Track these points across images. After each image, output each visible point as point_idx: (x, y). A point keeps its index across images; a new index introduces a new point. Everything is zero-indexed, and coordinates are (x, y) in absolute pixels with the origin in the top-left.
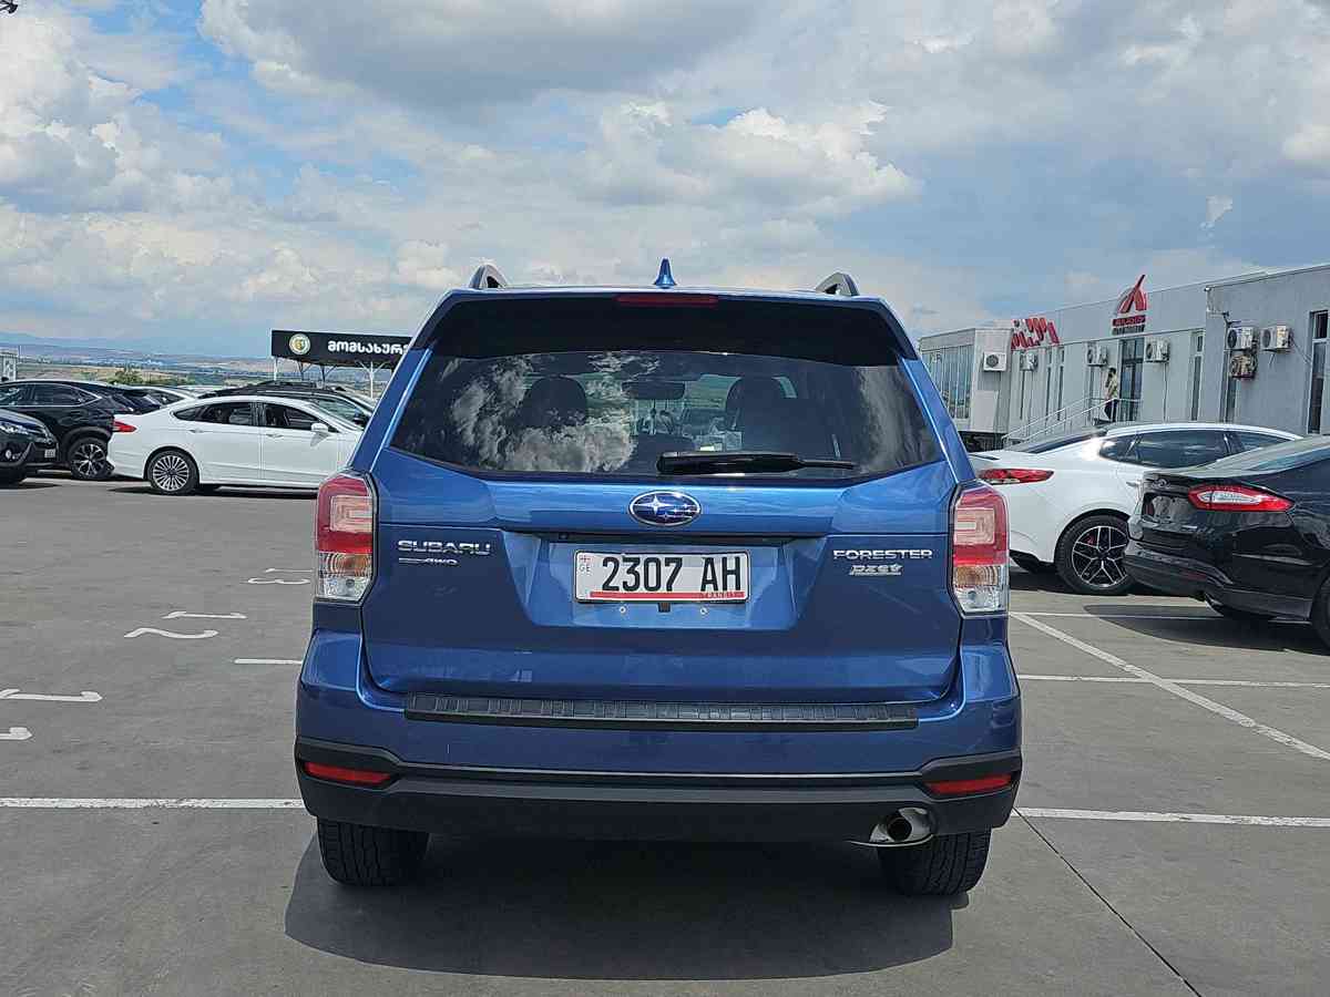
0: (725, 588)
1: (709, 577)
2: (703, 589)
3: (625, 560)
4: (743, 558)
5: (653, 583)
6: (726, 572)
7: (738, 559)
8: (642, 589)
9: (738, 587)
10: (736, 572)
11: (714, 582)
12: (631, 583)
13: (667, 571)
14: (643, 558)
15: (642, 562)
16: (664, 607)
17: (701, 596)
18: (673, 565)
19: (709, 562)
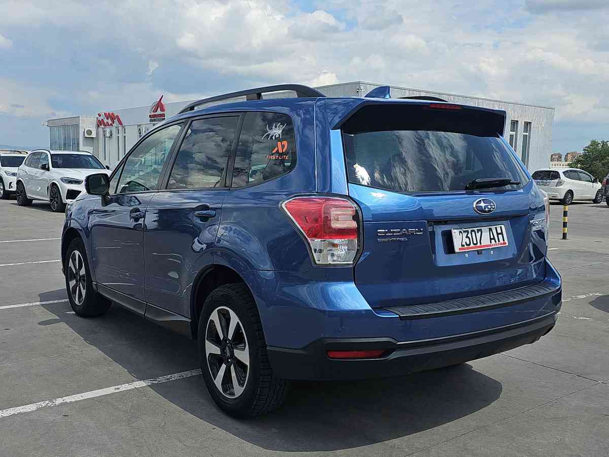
0: (499, 241)
1: (492, 237)
2: (491, 242)
3: (464, 232)
4: (503, 227)
5: (475, 242)
6: (498, 234)
7: (501, 227)
8: (472, 245)
9: (504, 240)
10: (502, 233)
11: (494, 239)
12: (468, 243)
13: (478, 235)
14: (470, 230)
15: (470, 232)
16: (479, 252)
17: (490, 246)
18: (480, 233)
19: (490, 230)
